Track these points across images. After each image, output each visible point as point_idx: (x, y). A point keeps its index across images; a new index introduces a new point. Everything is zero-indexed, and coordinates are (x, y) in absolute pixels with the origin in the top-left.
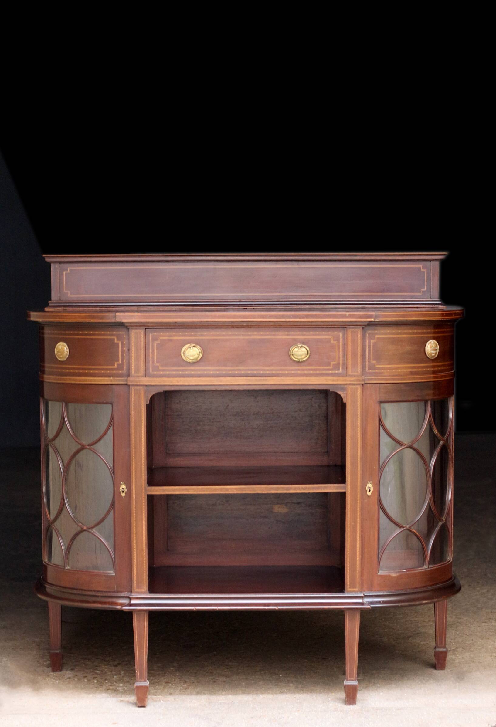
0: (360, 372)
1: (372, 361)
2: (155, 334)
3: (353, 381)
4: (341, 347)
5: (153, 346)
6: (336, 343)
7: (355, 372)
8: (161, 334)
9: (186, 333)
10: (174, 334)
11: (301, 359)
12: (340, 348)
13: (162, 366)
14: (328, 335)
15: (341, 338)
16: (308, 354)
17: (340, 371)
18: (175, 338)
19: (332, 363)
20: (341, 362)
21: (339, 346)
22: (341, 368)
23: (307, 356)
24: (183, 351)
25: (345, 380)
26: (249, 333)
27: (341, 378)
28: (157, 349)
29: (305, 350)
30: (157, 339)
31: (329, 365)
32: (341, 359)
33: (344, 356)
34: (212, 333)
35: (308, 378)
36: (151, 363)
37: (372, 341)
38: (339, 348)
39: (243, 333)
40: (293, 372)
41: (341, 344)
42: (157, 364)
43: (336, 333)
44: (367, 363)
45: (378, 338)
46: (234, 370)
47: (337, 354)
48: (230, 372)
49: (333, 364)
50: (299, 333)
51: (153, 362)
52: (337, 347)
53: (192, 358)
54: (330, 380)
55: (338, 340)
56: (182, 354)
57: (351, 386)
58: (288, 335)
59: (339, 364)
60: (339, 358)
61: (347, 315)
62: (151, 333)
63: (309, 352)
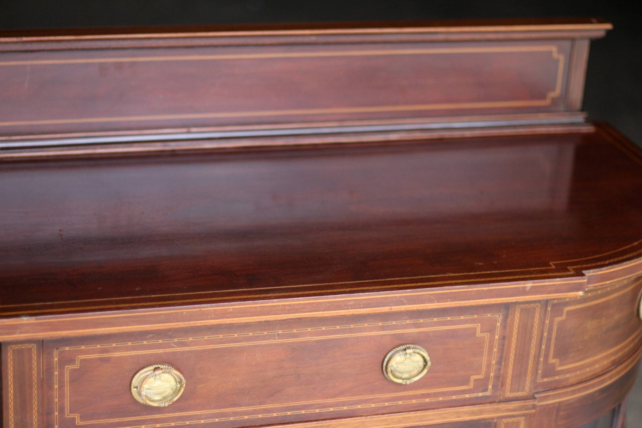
0: (528, 390)
1: (552, 361)
2: (67, 348)
3: (514, 410)
4: (496, 344)
5: (61, 375)
6: (487, 335)
7: (518, 391)
8: (83, 347)
9: (145, 342)
10: (114, 345)
11: (408, 379)
12: (493, 346)
13: (82, 418)
14: (473, 321)
15: (498, 324)
16: (425, 366)
17: (488, 393)
18: (117, 354)
19: (473, 378)
20: (492, 374)
21: (492, 341)
22: (490, 387)
23: (423, 370)
24: (135, 382)
25: (497, 410)
26: (295, 331)
27: (488, 407)
28: (72, 381)
29: (421, 359)
30: (72, 361)
31: (466, 381)
32: (494, 367)
33: (499, 363)
34: (206, 338)
35: (419, 414)
36: (56, 413)
37: (558, 319)
38: (491, 347)
39: (280, 332)
40: (387, 404)
41: (497, 337)
42: (72, 416)
43: (489, 315)
44: (541, 366)
45: (569, 313)
46: (254, 412)
47: (485, 359)
48: (246, 417)
49: (475, 380)
50: (408, 322)
51: (62, 410)
52: (486, 345)
53: (157, 398)
54: (466, 413)
55: (492, 331)
56: (134, 390)
57: (505, 421)
58: (383, 328)
59: (487, 378)
60: (489, 366)
61: (528, 289)
62: (57, 349)
63: (429, 363)
